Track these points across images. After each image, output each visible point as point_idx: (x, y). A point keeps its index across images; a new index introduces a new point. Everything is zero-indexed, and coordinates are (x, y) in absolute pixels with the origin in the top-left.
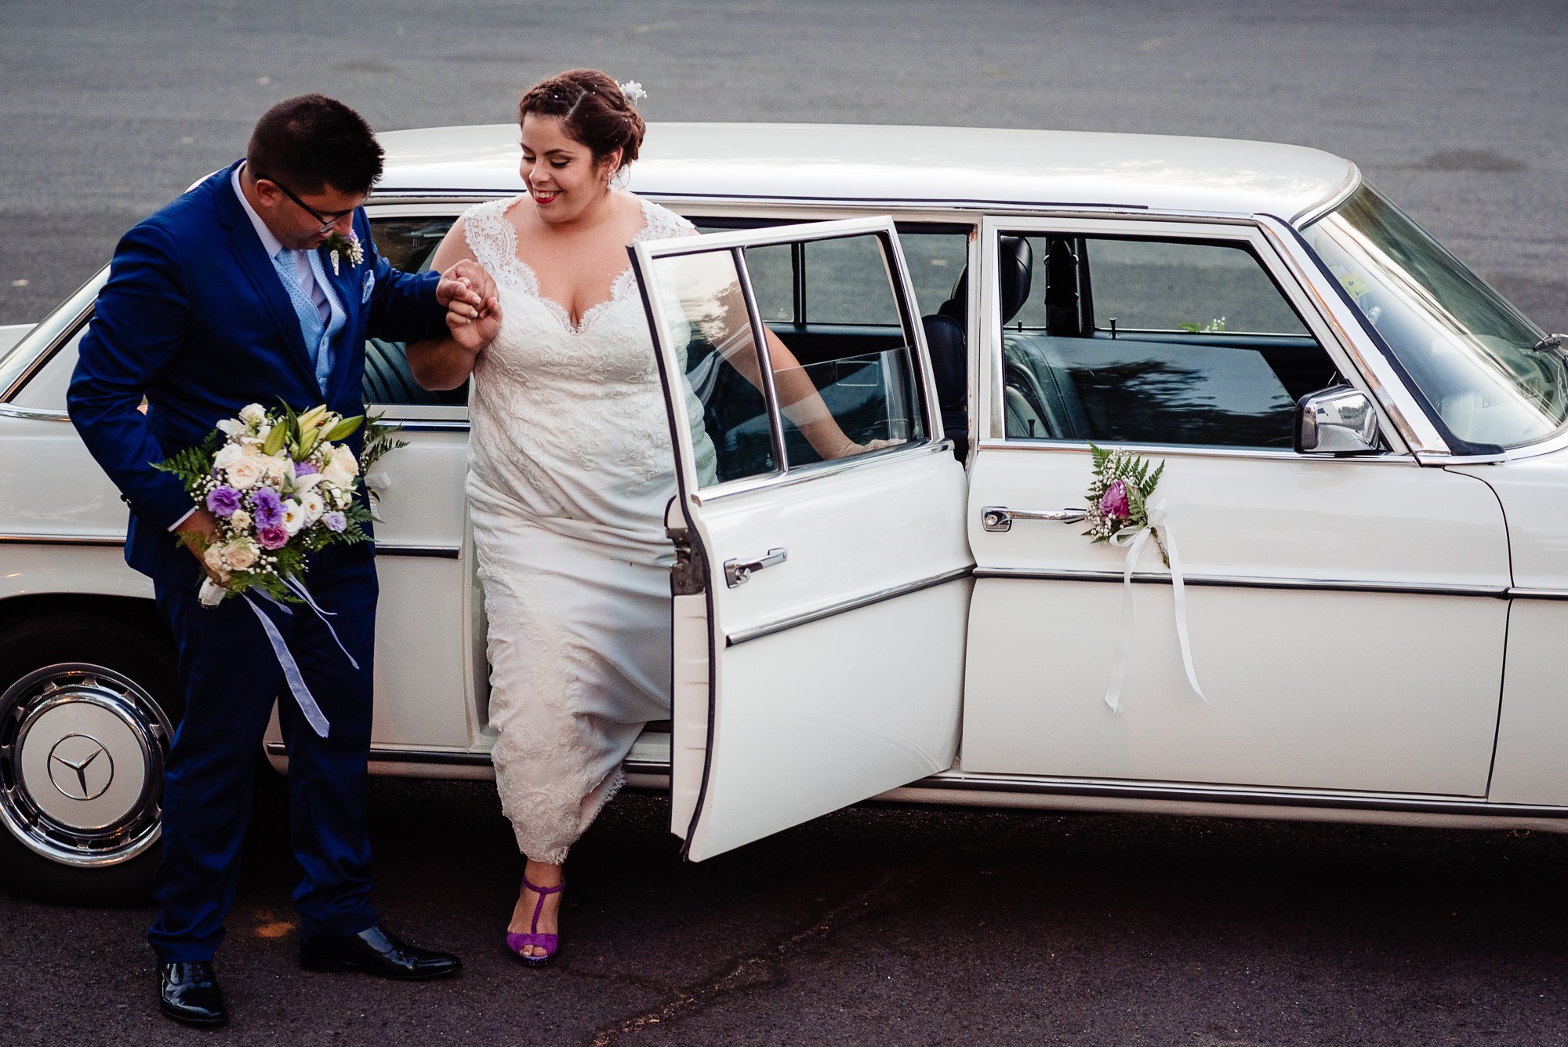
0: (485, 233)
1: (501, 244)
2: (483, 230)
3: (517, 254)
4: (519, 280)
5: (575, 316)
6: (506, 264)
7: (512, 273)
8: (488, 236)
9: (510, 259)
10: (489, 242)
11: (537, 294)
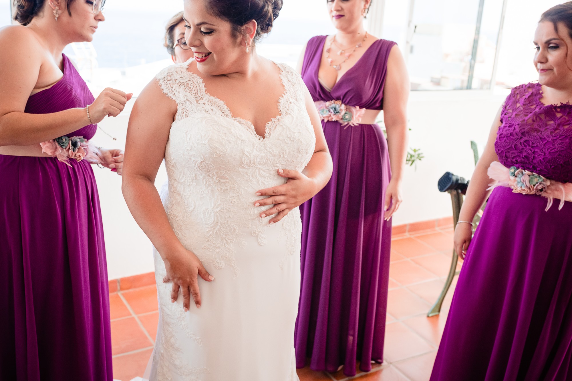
0: (177, 82)
1: (192, 87)
2: (176, 80)
3: (207, 91)
4: (213, 108)
5: (261, 133)
6: (200, 99)
7: (207, 104)
8: (181, 84)
9: (202, 95)
10: (182, 87)
11: (230, 116)
